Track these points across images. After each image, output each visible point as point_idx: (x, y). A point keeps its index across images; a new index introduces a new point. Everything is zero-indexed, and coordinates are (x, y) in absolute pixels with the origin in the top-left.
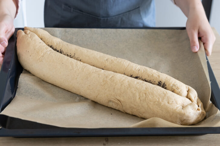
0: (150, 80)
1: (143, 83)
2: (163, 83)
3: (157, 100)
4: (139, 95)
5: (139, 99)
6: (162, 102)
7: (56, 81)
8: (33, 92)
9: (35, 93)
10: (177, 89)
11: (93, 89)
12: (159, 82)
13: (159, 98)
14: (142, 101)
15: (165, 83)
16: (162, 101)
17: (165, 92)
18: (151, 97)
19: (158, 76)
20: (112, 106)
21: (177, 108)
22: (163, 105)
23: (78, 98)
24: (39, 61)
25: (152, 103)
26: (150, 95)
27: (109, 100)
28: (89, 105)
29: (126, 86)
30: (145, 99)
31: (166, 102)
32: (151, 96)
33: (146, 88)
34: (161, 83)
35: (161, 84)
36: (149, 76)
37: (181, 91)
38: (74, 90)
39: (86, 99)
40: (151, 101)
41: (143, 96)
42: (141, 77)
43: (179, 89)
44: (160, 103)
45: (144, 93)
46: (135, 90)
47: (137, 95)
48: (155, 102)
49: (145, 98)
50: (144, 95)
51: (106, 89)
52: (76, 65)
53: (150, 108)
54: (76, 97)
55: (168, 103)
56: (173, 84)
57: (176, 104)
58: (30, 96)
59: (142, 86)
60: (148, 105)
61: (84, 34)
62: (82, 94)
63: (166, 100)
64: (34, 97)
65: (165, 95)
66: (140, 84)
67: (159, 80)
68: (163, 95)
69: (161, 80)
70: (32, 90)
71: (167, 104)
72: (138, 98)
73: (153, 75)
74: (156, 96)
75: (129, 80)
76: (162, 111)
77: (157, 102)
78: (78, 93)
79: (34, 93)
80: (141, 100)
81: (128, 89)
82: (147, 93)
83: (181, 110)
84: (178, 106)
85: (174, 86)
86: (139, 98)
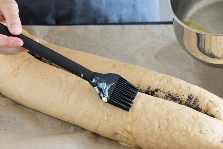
0: (176, 93)
1: (163, 103)
2: (195, 97)
3: (185, 128)
4: (159, 123)
5: (159, 129)
6: (192, 132)
7: (38, 106)
8: (7, 120)
9: (10, 122)
10: (214, 108)
11: (92, 115)
12: (190, 96)
13: (187, 126)
14: (163, 132)
15: (198, 98)
16: (191, 130)
17: (195, 116)
18: (176, 124)
19: (188, 88)
20: (121, 139)
21: (214, 139)
22: (192, 136)
23: (73, 128)
24: (12, 75)
25: (177, 133)
26: (174, 121)
27: (116, 131)
28: (89, 138)
29: (140, 109)
30: (168, 128)
31: (198, 131)
32: (176, 122)
33: (169, 112)
34: (192, 97)
35: (191, 99)
36: (174, 87)
37: (220, 110)
38: (64, 118)
39: (83, 129)
40: (176, 131)
41: (164, 124)
42: (162, 90)
43: (218, 107)
44: (189, 133)
45: (166, 119)
46: (152, 116)
47: (156, 122)
48: (182, 131)
49: (168, 126)
50: (166, 122)
51: (110, 117)
52: (67, 81)
53: (175, 141)
54: (70, 127)
55: (201, 132)
56: (209, 100)
57: (212, 133)
58: (4, 126)
59: (162, 109)
60: (172, 137)
61: (75, 34)
62: (77, 123)
63: (197, 128)
64: (9, 128)
65: (196, 120)
66: (160, 106)
67: (189, 93)
68: (193, 121)
69: (192, 94)
70: (6, 118)
71: (199, 134)
72: (157, 128)
73: (180, 86)
74: (183, 122)
75: (144, 101)
76: (192, 144)
77: (184, 132)
78: (71, 122)
79: (8, 122)
80: (161, 130)
81: (142, 114)
82: (170, 118)
83: (220, 143)
84: (215, 136)
85: (210, 103)
86: (159, 127)
